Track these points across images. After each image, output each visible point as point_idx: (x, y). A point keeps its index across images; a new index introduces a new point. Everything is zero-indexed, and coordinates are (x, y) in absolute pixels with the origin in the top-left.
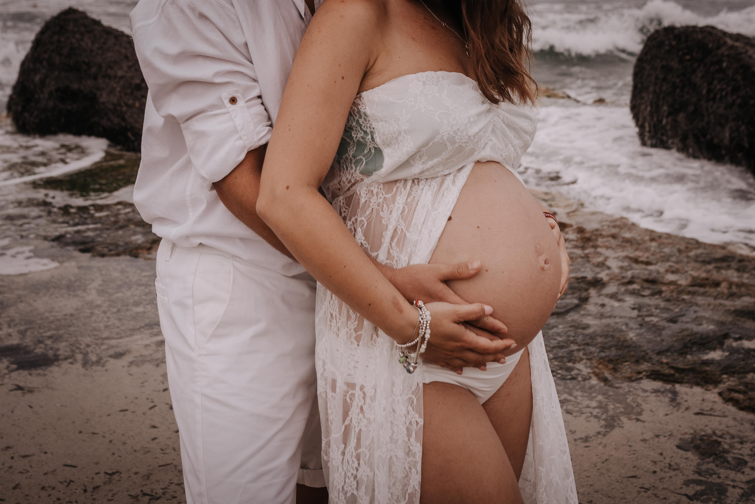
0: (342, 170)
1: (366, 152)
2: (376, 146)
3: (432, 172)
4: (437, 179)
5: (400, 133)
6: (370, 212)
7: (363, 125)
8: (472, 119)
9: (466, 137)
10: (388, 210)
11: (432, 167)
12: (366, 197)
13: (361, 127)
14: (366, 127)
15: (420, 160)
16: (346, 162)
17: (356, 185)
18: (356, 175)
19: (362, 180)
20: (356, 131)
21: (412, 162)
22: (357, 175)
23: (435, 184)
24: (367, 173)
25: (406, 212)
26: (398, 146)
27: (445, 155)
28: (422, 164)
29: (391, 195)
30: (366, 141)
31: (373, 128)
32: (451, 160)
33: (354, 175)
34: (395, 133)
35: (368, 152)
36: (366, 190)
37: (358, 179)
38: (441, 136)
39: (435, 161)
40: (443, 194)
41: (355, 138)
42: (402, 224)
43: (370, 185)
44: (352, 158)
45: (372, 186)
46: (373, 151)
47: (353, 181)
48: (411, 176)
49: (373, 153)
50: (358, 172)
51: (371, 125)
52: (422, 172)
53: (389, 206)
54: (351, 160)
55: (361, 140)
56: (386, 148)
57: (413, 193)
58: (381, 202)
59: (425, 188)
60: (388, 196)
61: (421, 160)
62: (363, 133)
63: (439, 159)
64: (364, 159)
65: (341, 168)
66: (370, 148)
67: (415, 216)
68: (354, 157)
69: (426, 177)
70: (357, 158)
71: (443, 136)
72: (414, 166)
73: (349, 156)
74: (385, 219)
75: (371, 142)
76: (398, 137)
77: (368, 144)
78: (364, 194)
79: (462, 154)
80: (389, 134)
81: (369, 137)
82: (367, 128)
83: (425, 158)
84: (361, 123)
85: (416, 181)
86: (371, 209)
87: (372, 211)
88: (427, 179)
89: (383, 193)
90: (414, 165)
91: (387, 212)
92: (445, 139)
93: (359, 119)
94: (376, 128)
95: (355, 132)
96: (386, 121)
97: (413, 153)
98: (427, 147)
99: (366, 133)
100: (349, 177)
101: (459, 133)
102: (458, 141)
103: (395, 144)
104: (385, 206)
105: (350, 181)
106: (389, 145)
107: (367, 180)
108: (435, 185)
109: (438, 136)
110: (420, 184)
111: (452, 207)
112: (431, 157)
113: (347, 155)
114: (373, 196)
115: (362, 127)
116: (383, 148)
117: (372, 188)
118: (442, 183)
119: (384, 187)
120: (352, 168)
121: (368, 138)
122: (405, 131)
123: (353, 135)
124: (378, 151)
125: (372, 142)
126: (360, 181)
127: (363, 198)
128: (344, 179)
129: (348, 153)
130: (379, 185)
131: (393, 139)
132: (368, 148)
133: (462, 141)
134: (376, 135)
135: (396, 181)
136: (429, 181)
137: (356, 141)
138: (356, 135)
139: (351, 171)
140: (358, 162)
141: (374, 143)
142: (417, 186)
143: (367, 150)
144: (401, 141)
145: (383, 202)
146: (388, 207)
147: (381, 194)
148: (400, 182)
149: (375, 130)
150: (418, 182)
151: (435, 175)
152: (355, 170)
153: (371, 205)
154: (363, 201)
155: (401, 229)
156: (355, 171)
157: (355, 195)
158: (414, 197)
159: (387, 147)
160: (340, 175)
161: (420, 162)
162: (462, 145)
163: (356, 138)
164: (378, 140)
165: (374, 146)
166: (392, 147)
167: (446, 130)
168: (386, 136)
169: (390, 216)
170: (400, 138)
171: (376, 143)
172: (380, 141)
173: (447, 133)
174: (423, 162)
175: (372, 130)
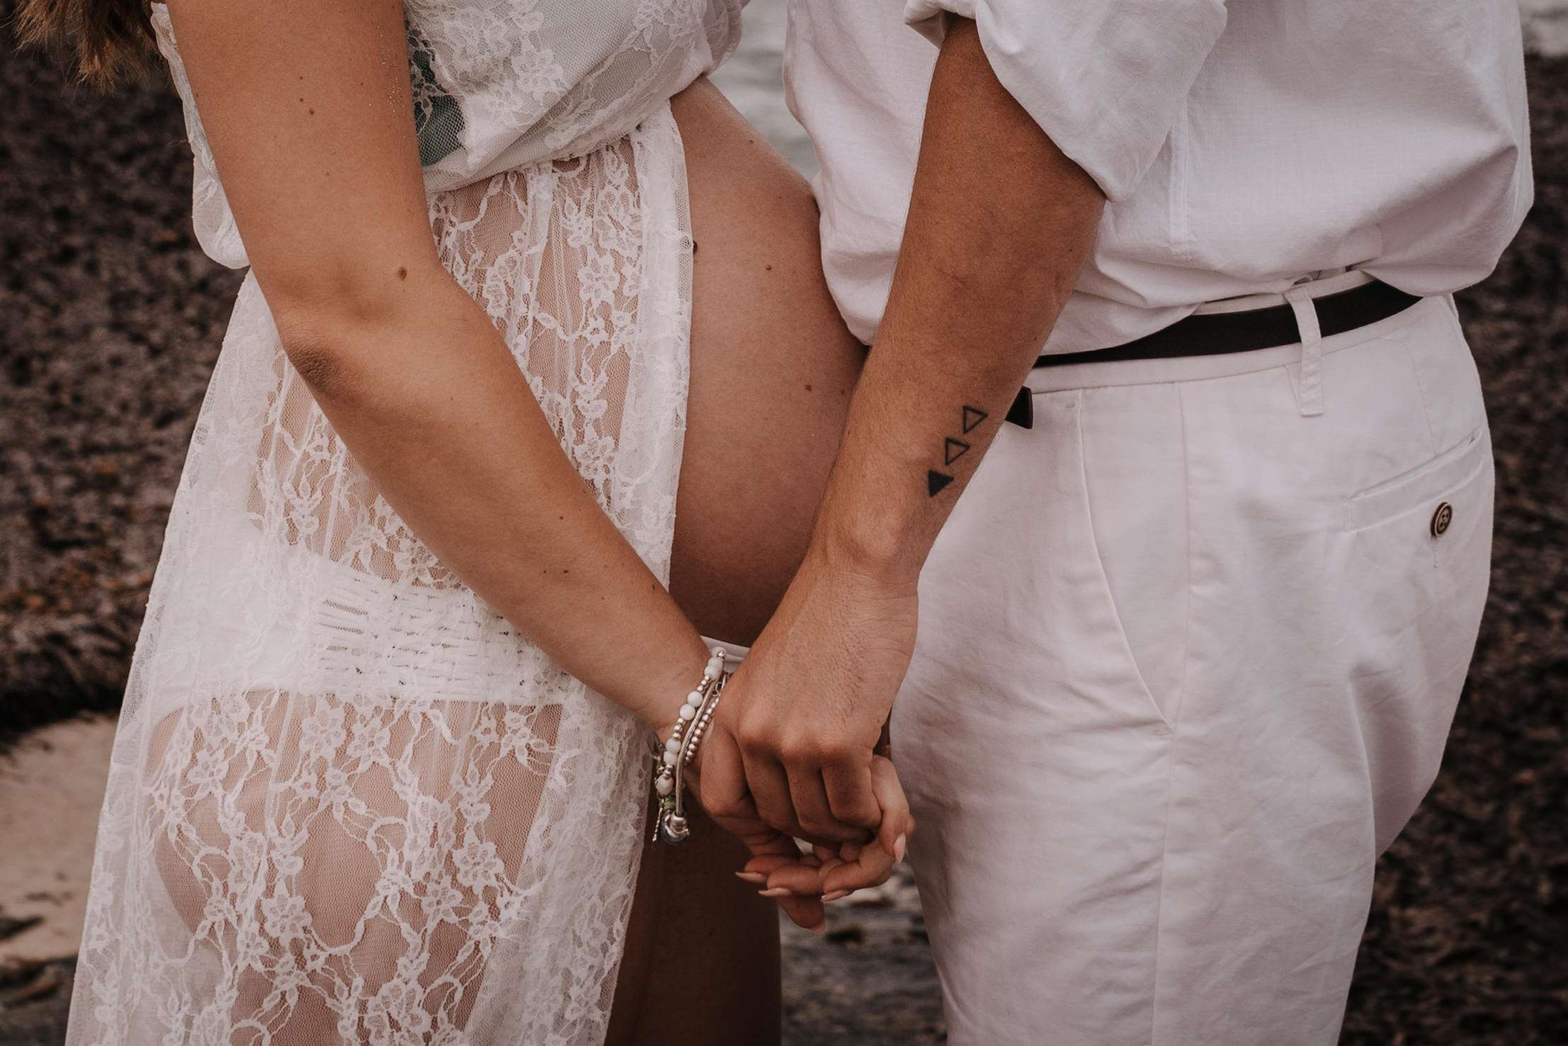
2: (439, 94)
5: (516, 46)
10: (467, 270)
15: (575, 112)
21: (551, 123)
26: (515, 85)
27: (640, 82)
28: (576, 120)
29: (474, 222)
32: (650, 93)
34: (500, 46)
38: (637, 32)
46: (430, 109)
49: (428, 116)
52: (574, 142)
53: (470, 256)
56: (471, 92)
61: (580, 111)
63: (626, 96)
72: (556, 132)
76: (512, 57)
79: (674, 70)
80: (481, 52)
83: (591, 103)
91: (465, 277)
92: (646, 37)
94: (435, 43)
97: (559, 94)
98: (602, 70)
101: (677, 15)
102: (674, 36)
103: (501, 78)
106: (480, 83)
109: (630, 36)
112: (604, 98)
116: (463, 94)
122: (533, 37)
124: (446, 107)
125: (426, 84)
131: (497, 66)
134: (438, 60)
141: (434, 86)
146: (466, 262)
159: (475, 90)
161: (572, 117)
164: (444, 74)
165: (432, 95)
166: (493, 87)
167: (649, 11)
168: (472, 60)
169: (476, 285)
170: (516, 62)
171: (439, 87)
172: (449, 80)
173: (649, 20)
174: (581, 115)
175: (422, 47)
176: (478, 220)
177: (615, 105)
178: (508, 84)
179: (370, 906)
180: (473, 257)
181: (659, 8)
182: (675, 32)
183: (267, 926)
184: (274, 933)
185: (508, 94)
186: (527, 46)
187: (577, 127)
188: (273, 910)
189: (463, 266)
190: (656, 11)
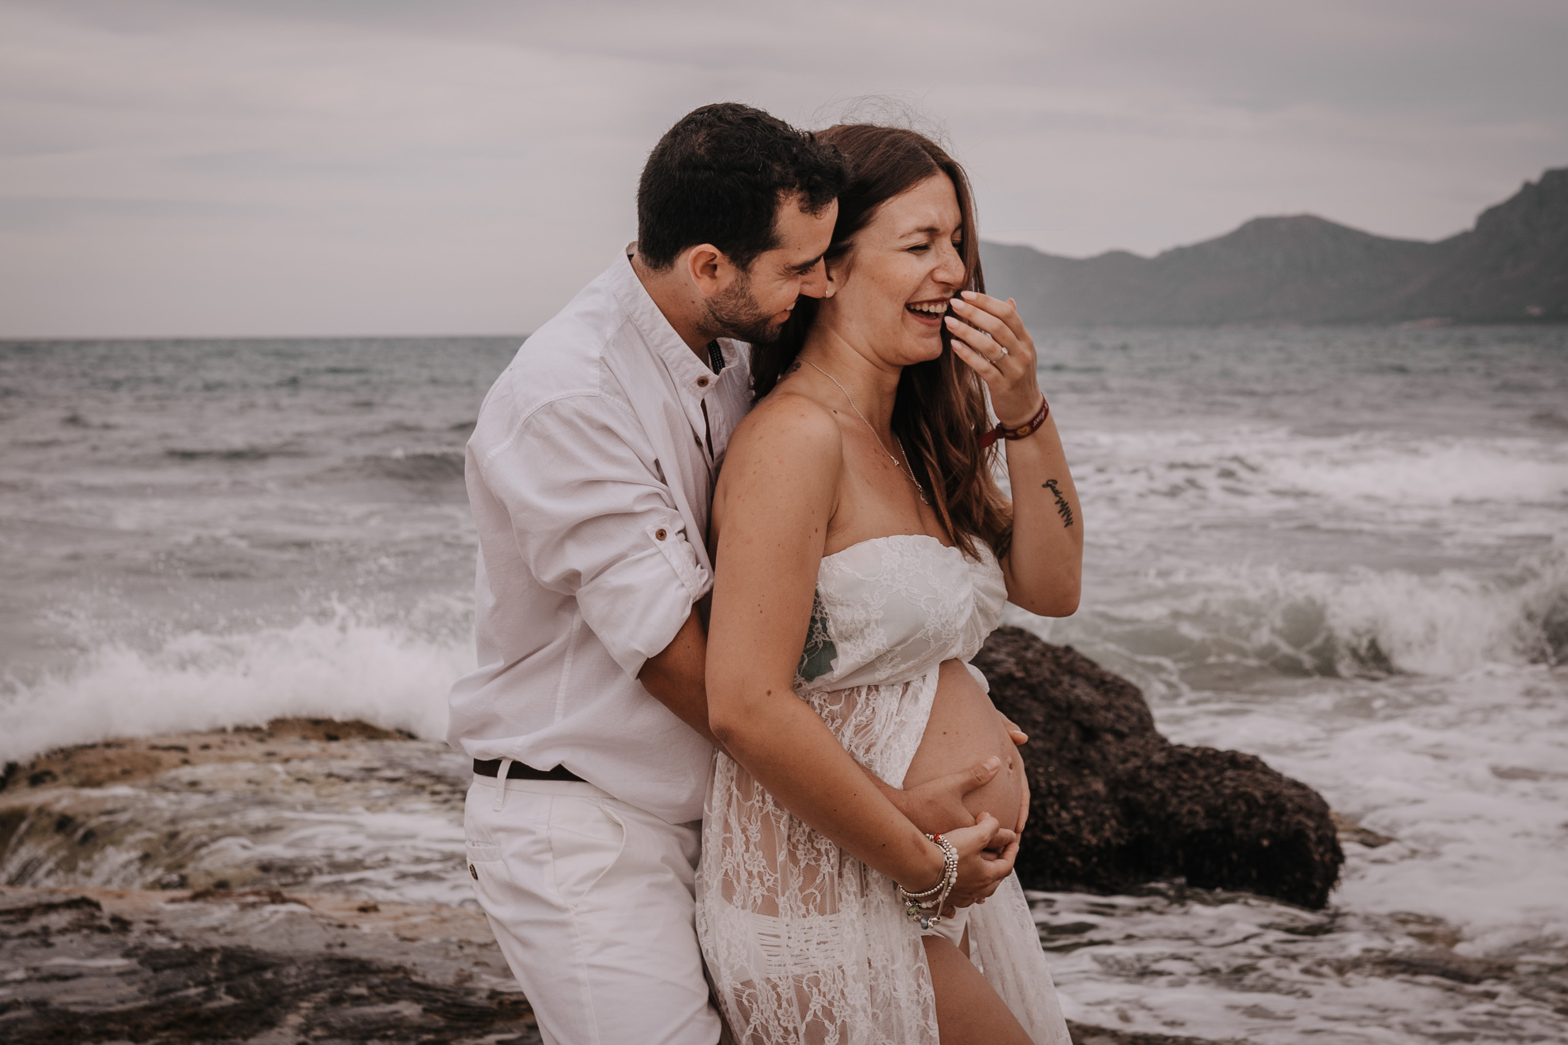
2: (827, 639)
5: (867, 623)
11: (903, 671)
15: (890, 663)
19: (801, 687)
21: (878, 665)
26: (863, 641)
27: (924, 656)
28: (891, 668)
29: (840, 706)
30: (812, 631)
34: (860, 622)
35: (815, 648)
38: (925, 630)
45: (813, 695)
46: (821, 646)
48: (867, 684)
49: (820, 648)
51: (823, 608)
52: (885, 678)
56: (842, 641)
57: (870, 705)
58: (825, 716)
60: (835, 708)
63: (916, 661)
64: (806, 658)
69: (886, 685)
71: (928, 630)
72: (880, 671)
75: (820, 633)
76: (865, 628)
77: (816, 636)
80: (851, 624)
81: (819, 625)
83: (899, 659)
89: (829, 705)
90: (880, 668)
92: (930, 634)
94: (829, 614)
96: (848, 605)
97: (885, 651)
98: (905, 644)
101: (947, 627)
102: (944, 637)
103: (858, 637)
104: (830, 721)
106: (847, 638)
107: (807, 687)
110: (881, 691)
112: (905, 659)
116: (838, 641)
117: (812, 699)
119: (829, 698)
121: (816, 626)
122: (876, 621)
124: (830, 647)
125: (822, 633)
130: (823, 695)
131: (857, 631)
132: (816, 641)
133: (948, 637)
134: (831, 623)
135: (846, 689)
136: (890, 688)
141: (826, 635)
143: (813, 644)
144: (869, 634)
145: (827, 717)
147: (825, 706)
150: (877, 689)
159: (844, 641)
161: (889, 665)
162: (947, 642)
164: (832, 630)
165: (823, 639)
166: (853, 641)
168: (846, 625)
171: (828, 636)
172: (834, 633)
173: (933, 626)
174: (894, 665)
175: (824, 615)
177: (911, 663)
178: (860, 641)
179: (807, 1016)
181: (939, 622)
182: (945, 635)
183: (781, 1022)
184: (785, 1025)
185: (859, 645)
186: (873, 625)
187: (891, 671)
188: (782, 1015)
190: (937, 623)
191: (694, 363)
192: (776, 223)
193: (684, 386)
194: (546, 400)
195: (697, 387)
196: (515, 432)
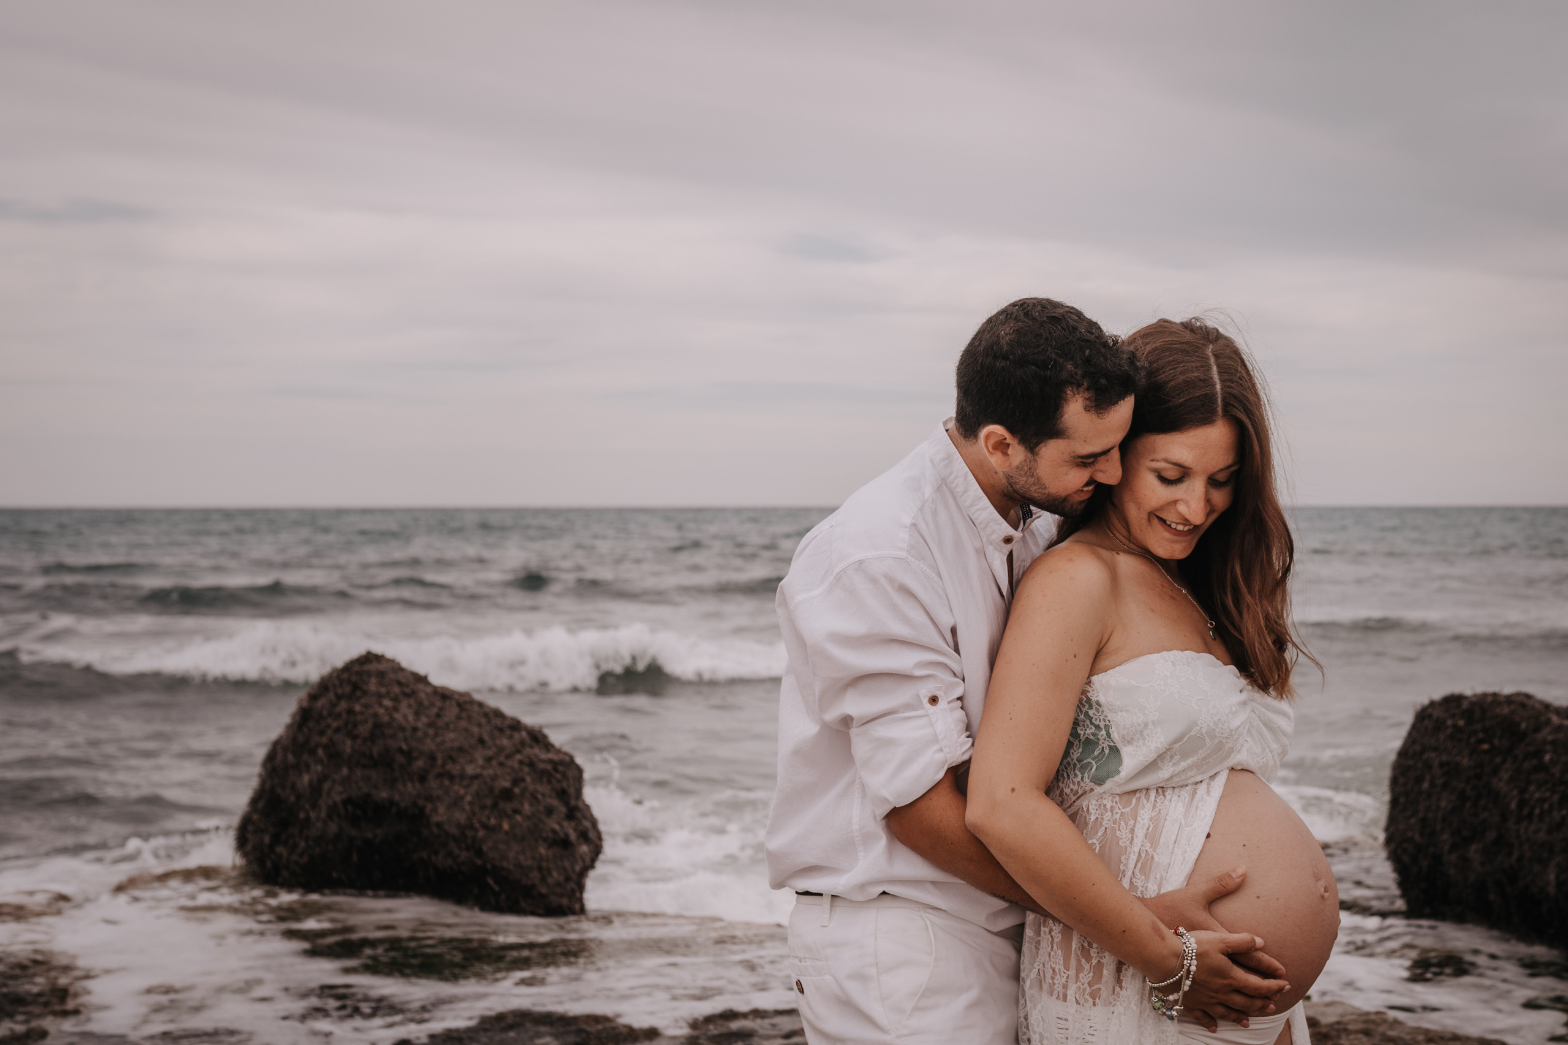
0: (1062, 779)
1: (1096, 753)
2: (1112, 744)
3: (1183, 777)
4: (1188, 788)
5: (1146, 725)
6: (1102, 832)
7: (1095, 717)
8: (1234, 709)
9: (1228, 731)
11: (1183, 771)
12: (1096, 813)
13: (1091, 721)
14: (1098, 720)
15: (1171, 761)
16: (1066, 768)
17: (1082, 798)
18: (1085, 785)
19: (1092, 790)
20: (1084, 726)
21: (1160, 764)
22: (1087, 784)
23: (1185, 793)
24: (1099, 781)
25: (1151, 828)
26: (1143, 742)
27: (1201, 753)
28: (1172, 766)
29: (1130, 808)
30: (1098, 739)
31: (1109, 721)
32: (1207, 761)
33: (1082, 784)
34: (1139, 725)
35: (1099, 753)
36: (1096, 805)
37: (1087, 789)
38: (1199, 728)
39: (1190, 761)
40: (1197, 807)
41: (1082, 735)
42: (1146, 845)
43: (1101, 796)
44: (1076, 762)
45: (1105, 799)
46: (1107, 751)
47: (1080, 792)
48: (1156, 784)
49: (1107, 754)
50: (1086, 780)
51: (1106, 716)
52: (1171, 778)
53: (1128, 823)
54: (1075, 765)
55: (1092, 737)
56: (1126, 746)
57: (1157, 805)
58: (1118, 819)
59: (1173, 799)
60: (1127, 810)
61: (1173, 761)
62: (1094, 728)
63: (1195, 758)
64: (1094, 763)
65: (1059, 777)
66: (1103, 748)
67: (1163, 834)
68: (1079, 761)
69: (1173, 785)
70: (1084, 762)
71: (1201, 728)
72: (1162, 770)
73: (1072, 760)
74: (1123, 840)
75: (1105, 739)
76: (1144, 730)
77: (1100, 743)
78: (1093, 809)
79: (1220, 753)
80: (1131, 727)
81: (1104, 732)
82: (1100, 721)
83: (1177, 757)
84: (1091, 715)
85: (1160, 791)
86: (1104, 828)
87: (1106, 831)
88: (1174, 788)
89: (1120, 807)
90: (1162, 767)
91: (1127, 831)
92: (1204, 732)
93: (1089, 711)
94: (1113, 721)
95: (1082, 727)
96: (1127, 711)
97: (1164, 750)
98: (1182, 742)
99: (1098, 727)
100: (1075, 788)
101: (1220, 725)
102: (1218, 735)
103: (1138, 740)
104: (1122, 823)
105: (1077, 792)
106: (1130, 742)
107: (1099, 790)
108: (1186, 795)
109: (1195, 729)
110: (1166, 794)
111: (1211, 822)
112: (1185, 756)
113: (1069, 759)
114: (1107, 811)
115: (1093, 721)
117: (1105, 802)
118: (1194, 792)
119: (1120, 800)
120: (1076, 776)
121: (1101, 733)
122: (1153, 722)
123: (1079, 732)
124: (1115, 750)
125: (1107, 739)
126: (1088, 792)
127: (1093, 815)
128: (1067, 791)
129: (1070, 756)
130: (1114, 797)
131: (1137, 734)
132: (1100, 747)
133: (1222, 735)
134: (1113, 729)
135: (1135, 791)
136: (1177, 790)
137: (1083, 740)
138: (1084, 732)
139: (1076, 780)
140: (1084, 768)
141: (1110, 741)
142: (1162, 797)
143: (1099, 750)
144: (1148, 735)
145: (1120, 819)
146: (1126, 825)
147: (1117, 808)
148: (1140, 792)
149: (1111, 723)
150: (1164, 792)
151: (1186, 783)
152: (1082, 778)
153: (1104, 823)
154: (1093, 818)
155: (1145, 852)
156: (1082, 780)
157: (1080, 812)
158: (1160, 810)
159: (1127, 744)
160: (1058, 786)
161: (1171, 764)
162: (1222, 741)
163: (1084, 736)
164: (1115, 735)
165: (1109, 744)
166: (1134, 743)
167: (1205, 720)
168: (1127, 730)
169: (1131, 835)
170: (1146, 732)
171: (1112, 741)
172: (1117, 738)
173: (1206, 724)
174: (1174, 764)
175: (1107, 723)
176: (1132, 807)
178: (1140, 742)
180: (1130, 823)
181: (1211, 720)
182: (1219, 733)
185: (1141, 746)
186: (1150, 726)
187: (1172, 769)
189: (1125, 826)
190: (1209, 721)
191: (1001, 524)
192: (1062, 416)
193: (991, 544)
194: (858, 557)
195: (1003, 545)
196: (827, 584)
